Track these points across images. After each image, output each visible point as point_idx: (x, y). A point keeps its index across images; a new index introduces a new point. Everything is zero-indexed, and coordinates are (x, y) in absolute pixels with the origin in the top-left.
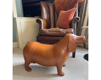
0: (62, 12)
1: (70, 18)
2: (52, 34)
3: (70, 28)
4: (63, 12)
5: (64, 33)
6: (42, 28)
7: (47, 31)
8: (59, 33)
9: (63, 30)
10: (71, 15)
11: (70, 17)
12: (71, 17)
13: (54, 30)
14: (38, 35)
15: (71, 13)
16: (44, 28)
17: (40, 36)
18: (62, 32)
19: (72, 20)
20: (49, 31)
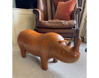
2: (53, 26)
4: (62, 3)
5: (66, 25)
6: (40, 20)
8: (60, 24)
9: (65, 21)
10: (72, 6)
11: (71, 8)
13: (54, 22)
14: (35, 28)
15: (72, 4)
17: (38, 29)
18: (64, 23)
20: (48, 22)
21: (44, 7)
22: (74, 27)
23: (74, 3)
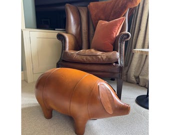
0: (102, 23)
1: (115, 34)
2: (83, 60)
3: (114, 50)
5: (103, 59)
6: (67, 49)
7: (74, 54)
8: (94, 58)
9: (102, 54)
11: (115, 32)
12: (117, 33)
13: (87, 54)
14: (59, 61)
16: (69, 49)
17: (62, 63)
18: (100, 57)
19: (117, 38)
20: (78, 54)
21: (77, 29)
22: (117, 63)
23: (119, 25)
